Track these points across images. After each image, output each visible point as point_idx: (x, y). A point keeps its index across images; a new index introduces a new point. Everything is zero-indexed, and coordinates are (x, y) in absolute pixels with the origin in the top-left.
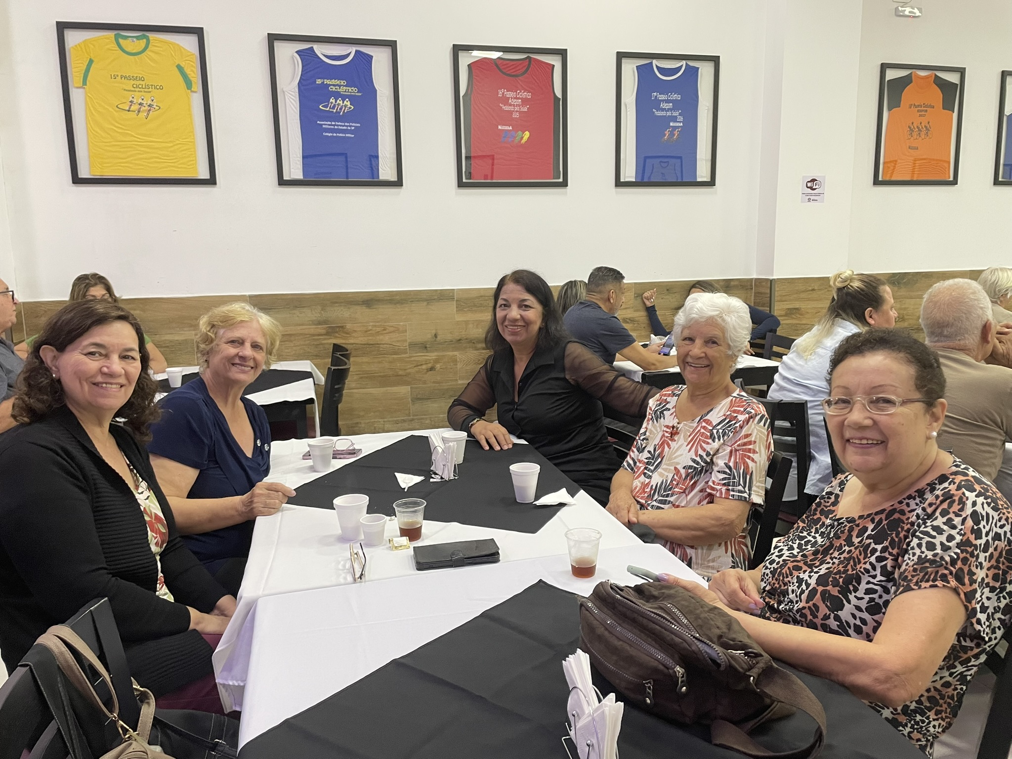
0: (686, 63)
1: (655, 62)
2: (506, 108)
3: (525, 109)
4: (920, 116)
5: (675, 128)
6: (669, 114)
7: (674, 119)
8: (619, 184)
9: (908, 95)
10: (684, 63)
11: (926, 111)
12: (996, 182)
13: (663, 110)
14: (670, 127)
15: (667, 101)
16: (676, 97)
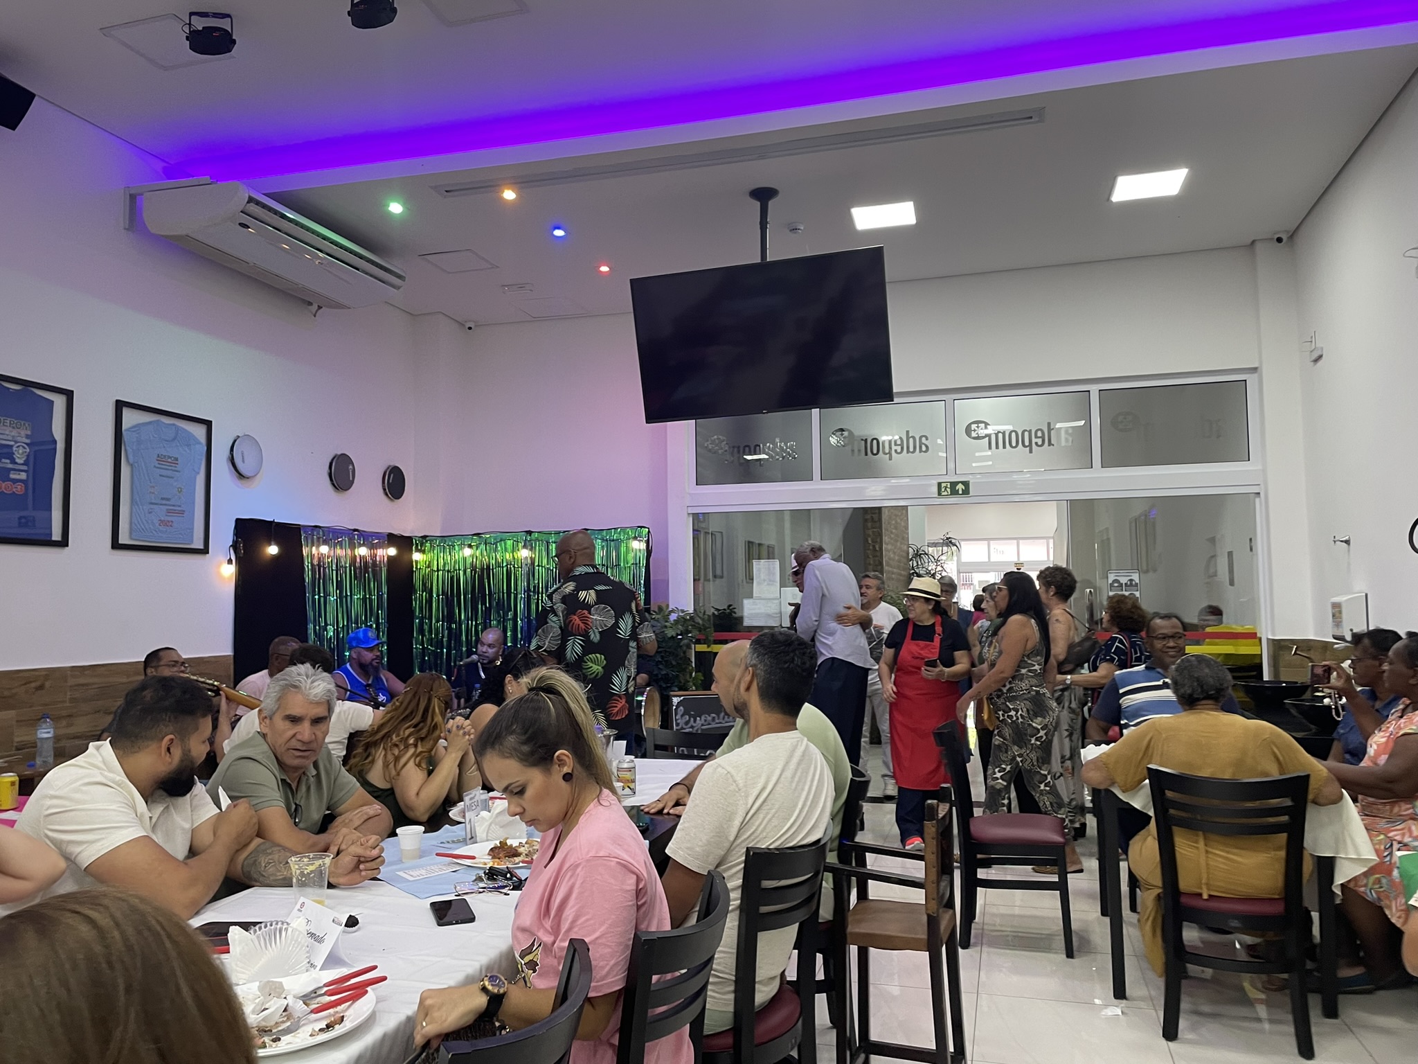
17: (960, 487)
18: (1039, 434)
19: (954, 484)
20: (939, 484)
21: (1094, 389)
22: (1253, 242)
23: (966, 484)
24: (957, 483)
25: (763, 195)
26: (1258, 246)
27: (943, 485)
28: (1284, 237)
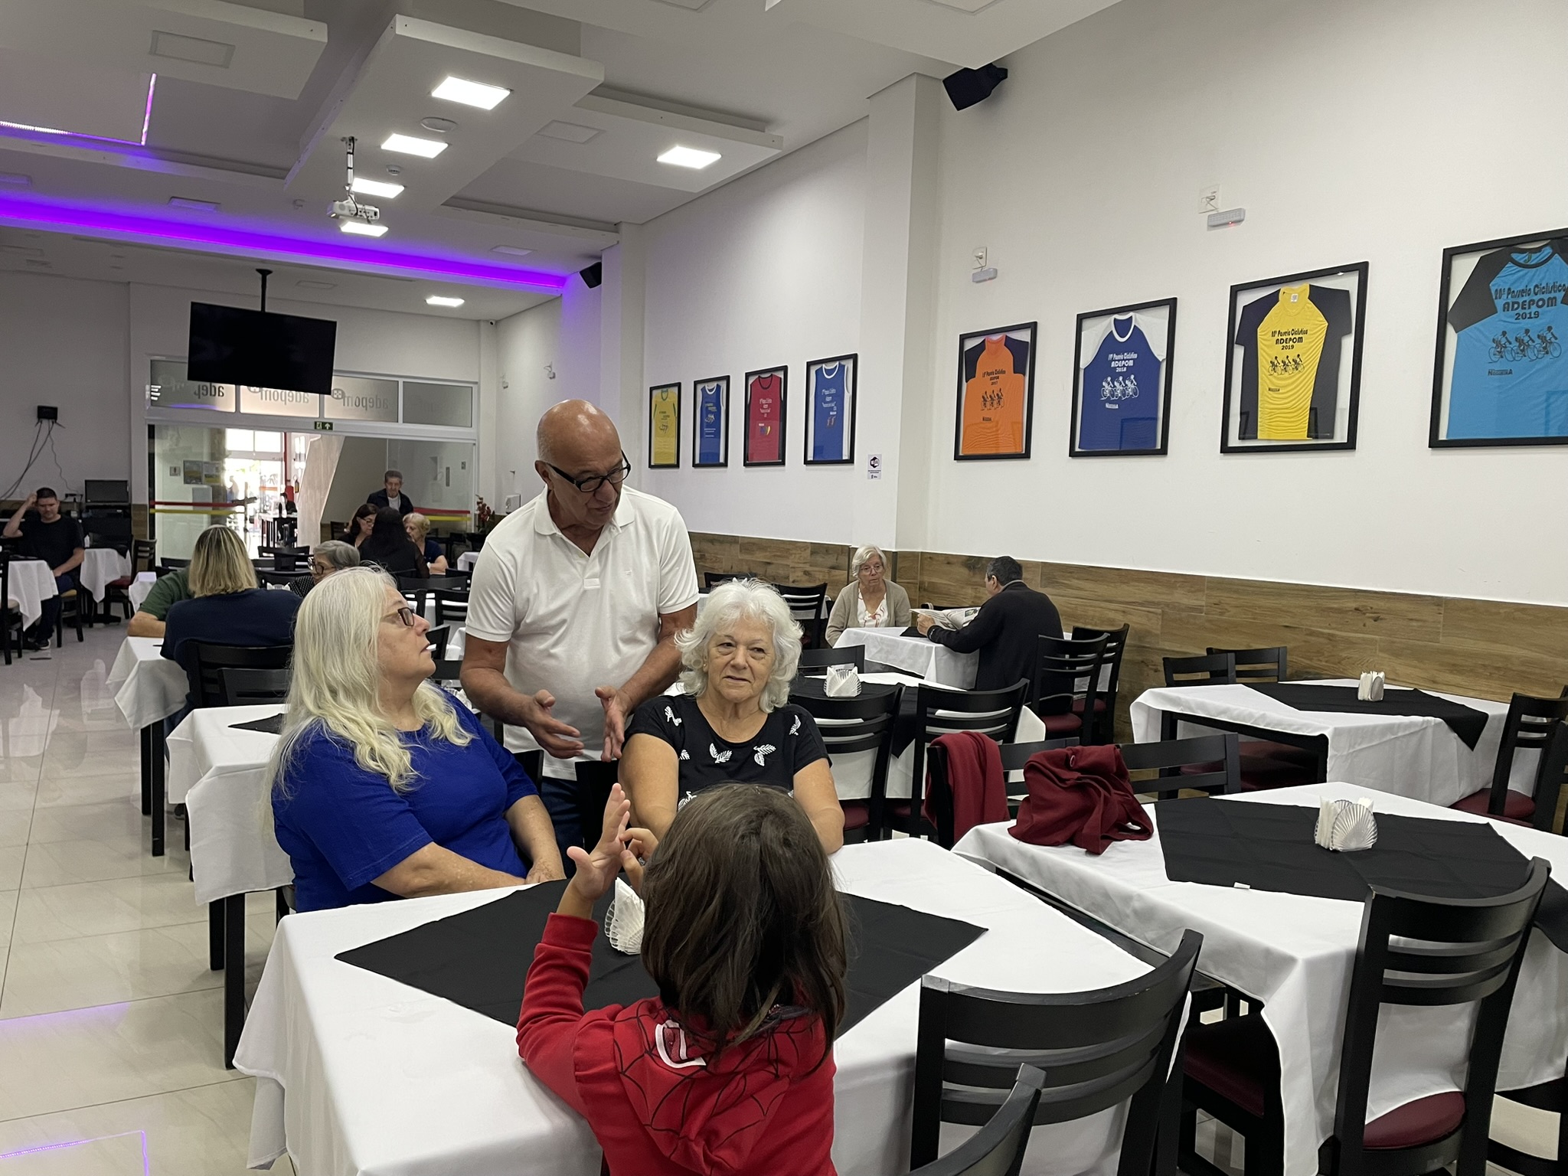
0: (839, 364)
1: (824, 365)
2: (762, 411)
3: (769, 411)
4: (993, 384)
5: (833, 415)
6: (829, 405)
7: (831, 409)
8: (806, 462)
9: (983, 364)
10: (837, 363)
11: (998, 378)
12: (1073, 454)
14: (830, 415)
15: (829, 395)
16: (833, 391)
17: (327, 426)
18: (371, 400)
19: (324, 424)
20: (316, 423)
21: (401, 381)
22: (478, 321)
23: (331, 424)
24: (326, 423)
25: (264, 273)
26: (482, 324)
27: (318, 423)
28: (494, 323)
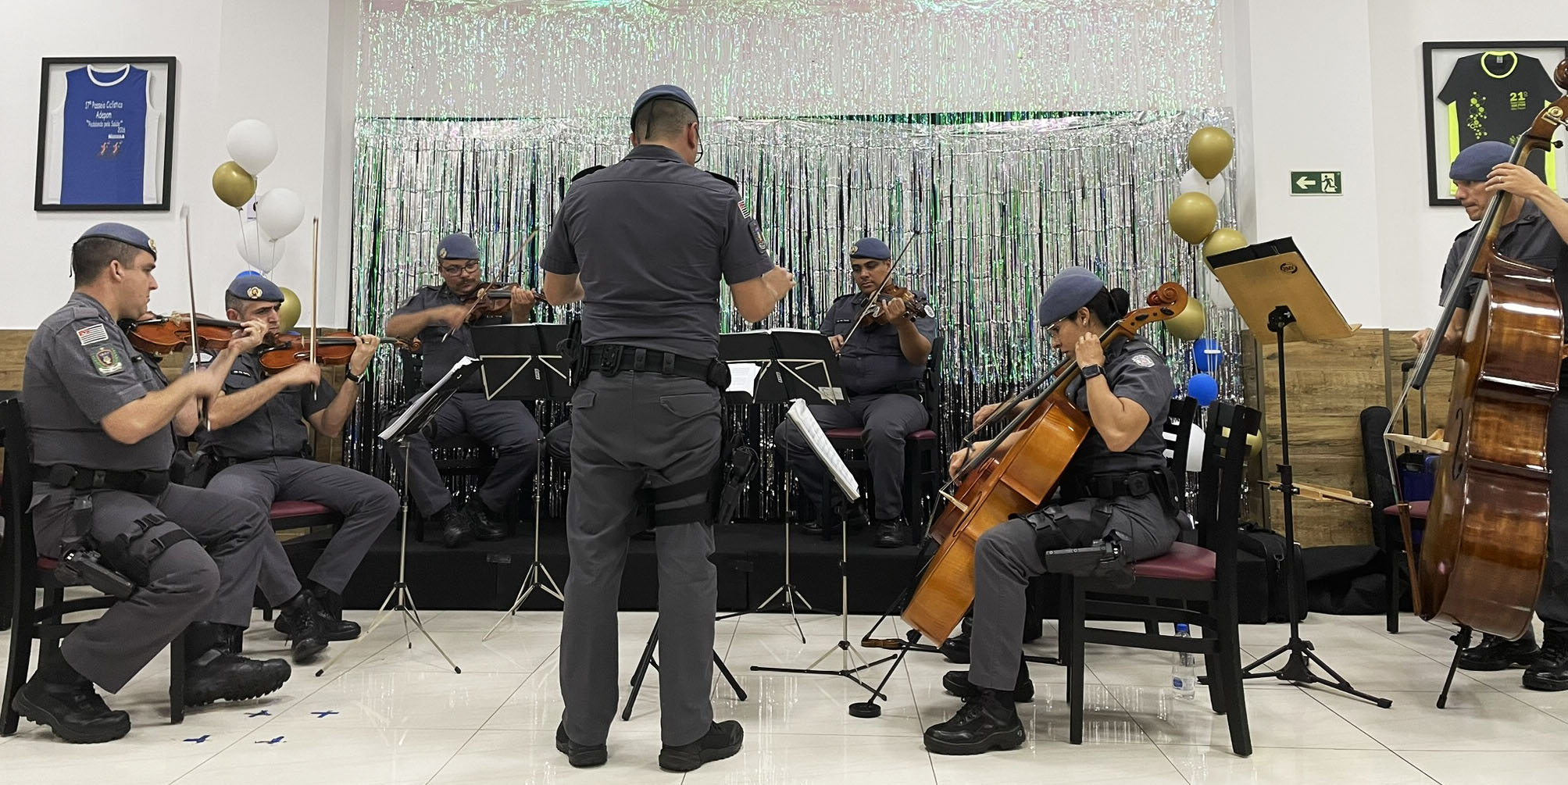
13: (99, 120)
